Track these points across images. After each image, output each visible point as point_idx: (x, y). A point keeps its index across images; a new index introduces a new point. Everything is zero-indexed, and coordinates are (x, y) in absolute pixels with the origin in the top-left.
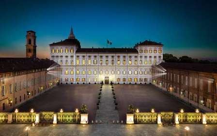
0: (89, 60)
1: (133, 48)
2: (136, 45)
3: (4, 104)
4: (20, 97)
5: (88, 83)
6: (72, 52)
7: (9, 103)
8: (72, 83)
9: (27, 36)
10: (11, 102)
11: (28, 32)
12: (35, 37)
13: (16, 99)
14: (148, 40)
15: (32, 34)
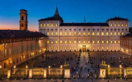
0: (70, 32)
1: (105, 23)
2: (107, 20)
3: (5, 64)
4: (17, 59)
5: (69, 51)
6: (56, 26)
7: (9, 63)
8: (56, 51)
9: (20, 14)
10: (11, 62)
11: (21, 10)
12: (26, 15)
13: (14, 60)
14: (117, 17)
15: (24, 12)
